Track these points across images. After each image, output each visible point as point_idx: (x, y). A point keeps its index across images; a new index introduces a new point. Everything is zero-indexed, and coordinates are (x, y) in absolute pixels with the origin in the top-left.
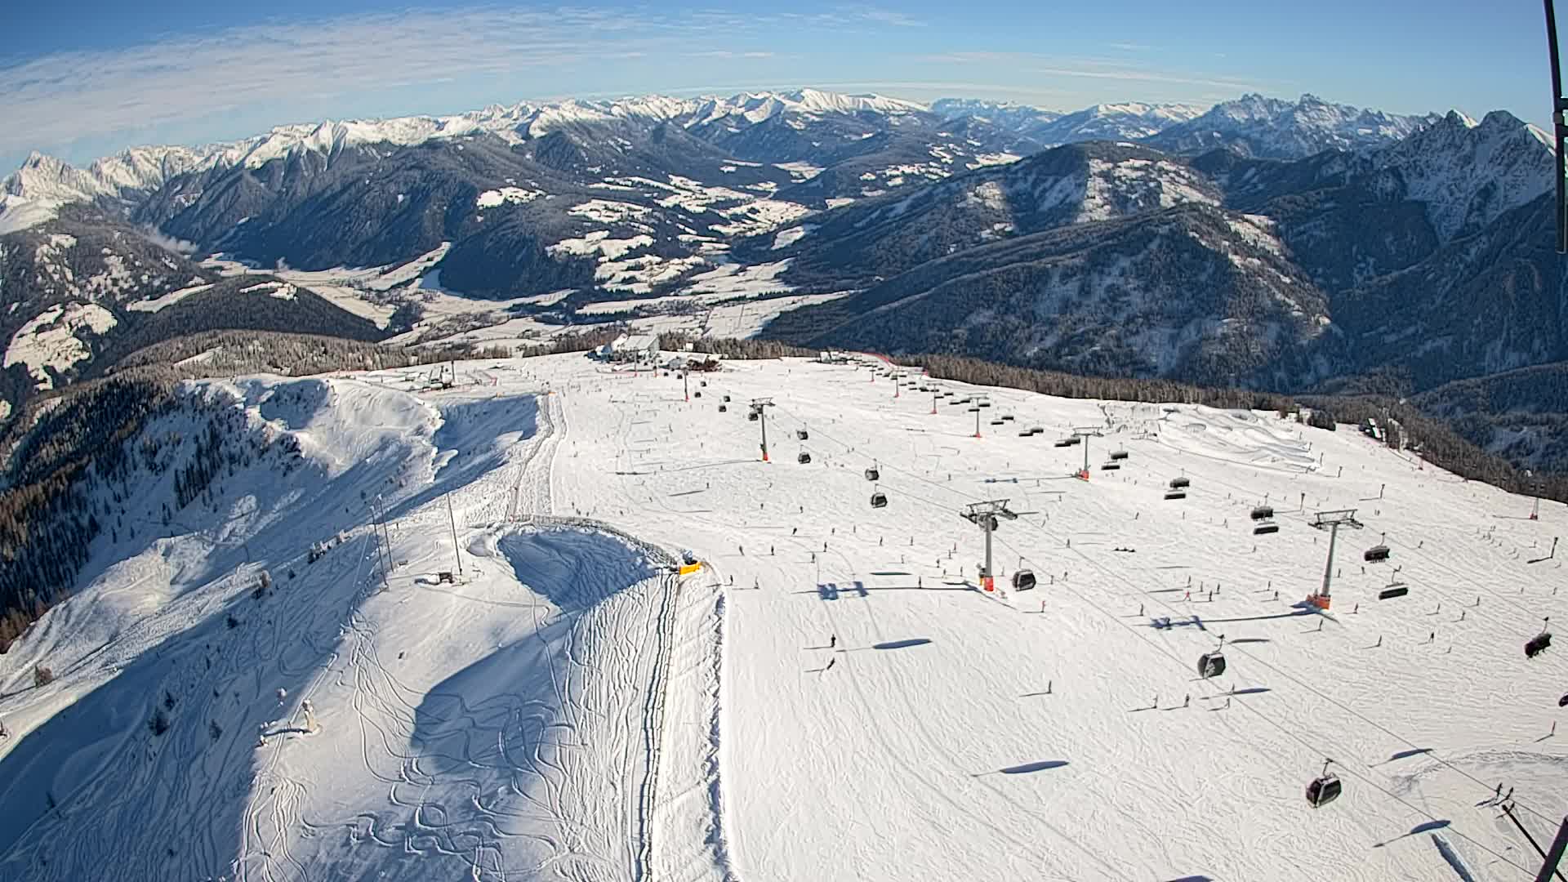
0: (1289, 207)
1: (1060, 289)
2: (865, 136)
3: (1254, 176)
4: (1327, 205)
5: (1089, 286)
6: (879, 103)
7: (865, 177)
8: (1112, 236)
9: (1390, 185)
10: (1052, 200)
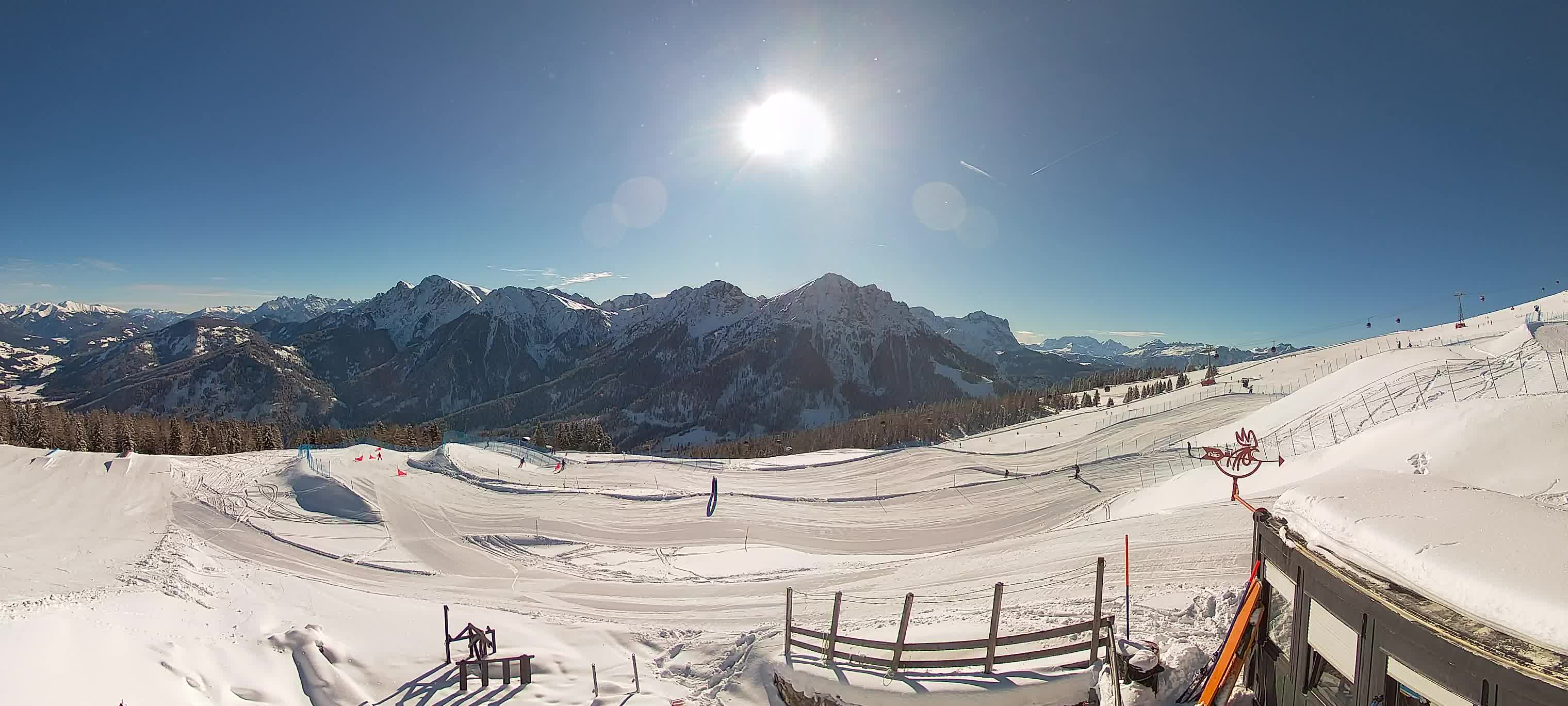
0: (306, 340)
1: (178, 392)
2: (94, 324)
3: (284, 332)
4: (329, 338)
5: (194, 389)
6: (102, 309)
7: (91, 343)
8: (207, 361)
9: (366, 323)
10: (178, 349)
